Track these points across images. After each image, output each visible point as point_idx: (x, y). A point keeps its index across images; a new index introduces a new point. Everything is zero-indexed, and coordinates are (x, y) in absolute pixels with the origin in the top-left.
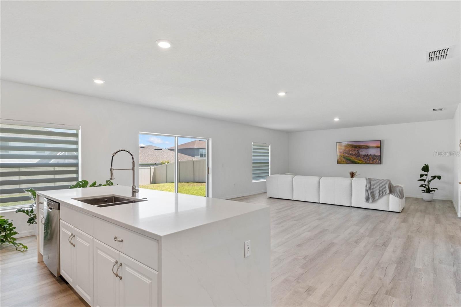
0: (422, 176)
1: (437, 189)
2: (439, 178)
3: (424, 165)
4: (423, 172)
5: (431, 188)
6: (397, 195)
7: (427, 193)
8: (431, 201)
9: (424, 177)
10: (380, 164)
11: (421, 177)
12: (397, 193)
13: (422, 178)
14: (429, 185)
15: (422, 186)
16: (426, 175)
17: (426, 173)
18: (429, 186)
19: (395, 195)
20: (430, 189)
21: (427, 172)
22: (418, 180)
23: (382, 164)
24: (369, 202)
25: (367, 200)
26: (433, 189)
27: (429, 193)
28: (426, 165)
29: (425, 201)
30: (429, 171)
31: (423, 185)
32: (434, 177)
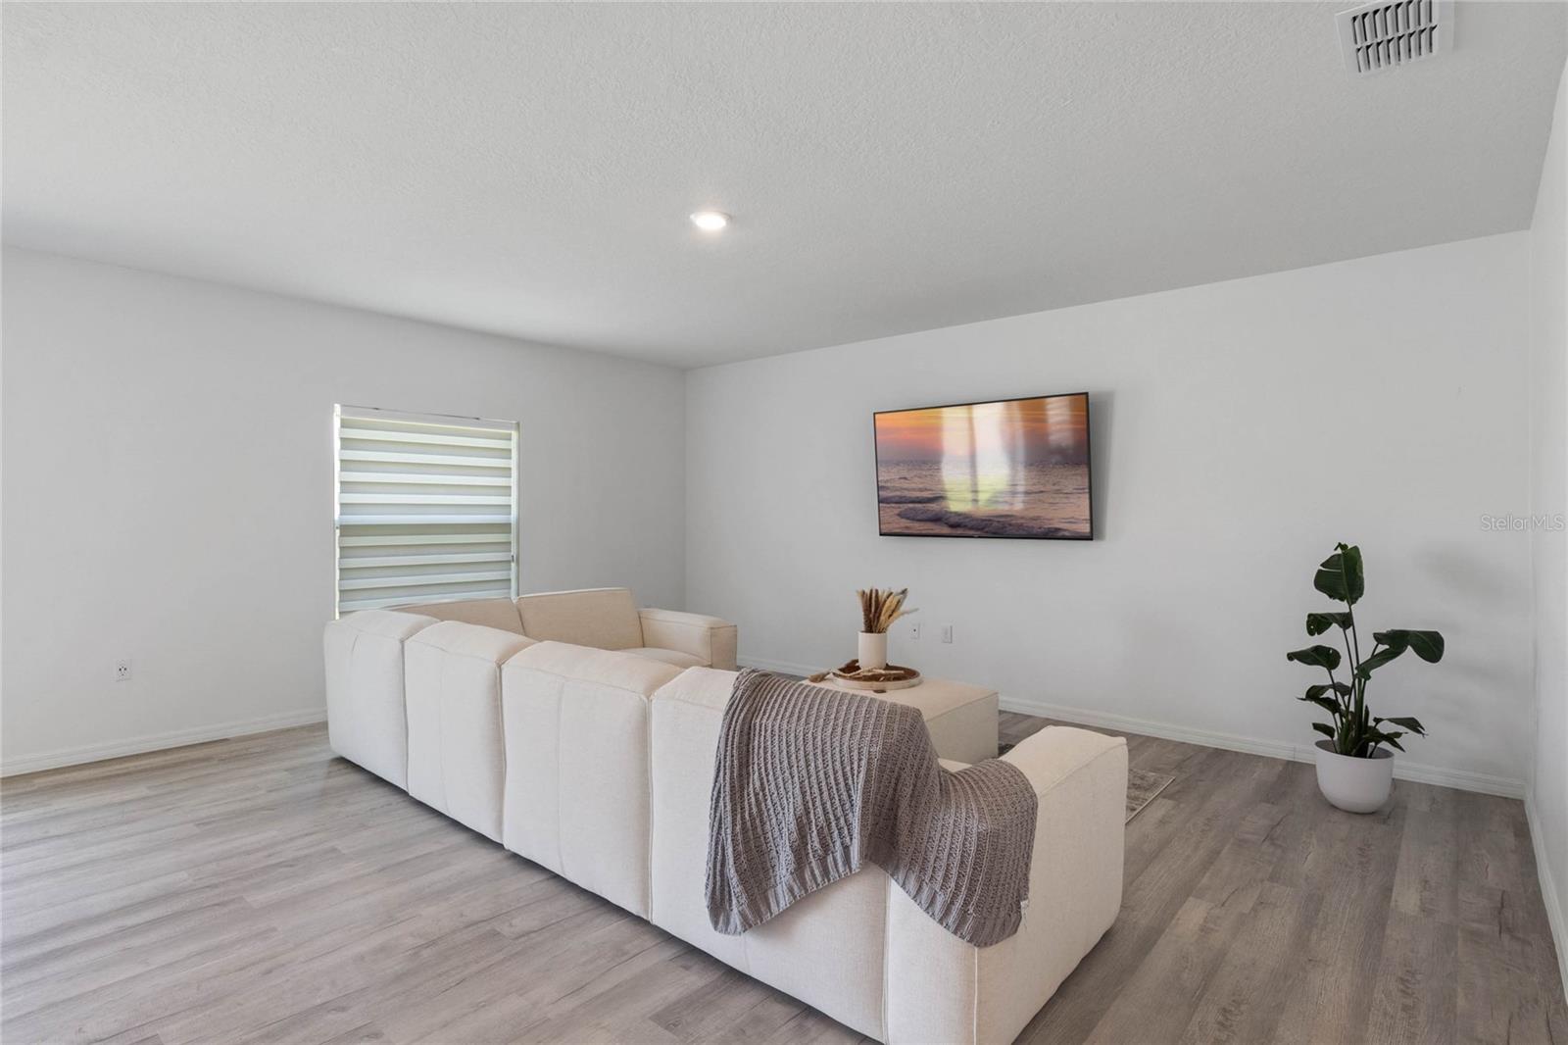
0: (1317, 623)
1: (1413, 725)
2: (1430, 646)
3: (1330, 552)
4: (1325, 596)
5: (1378, 721)
6: (940, 900)
7: (1347, 753)
8: (1372, 813)
9: (1332, 637)
10: (1089, 538)
11: (1311, 633)
12: (940, 875)
13: (1318, 640)
14: (1362, 692)
15: (1314, 694)
16: (1346, 621)
17: (1339, 607)
18: (1359, 702)
19: (926, 889)
20: (1371, 723)
21: (1352, 601)
22: (1291, 657)
23: (1101, 537)
24: (727, 923)
25: (718, 906)
26: (1385, 728)
27: (1362, 753)
28: (1343, 547)
29: (1334, 807)
30: (1361, 595)
31: (1323, 689)
32: (1395, 642)
